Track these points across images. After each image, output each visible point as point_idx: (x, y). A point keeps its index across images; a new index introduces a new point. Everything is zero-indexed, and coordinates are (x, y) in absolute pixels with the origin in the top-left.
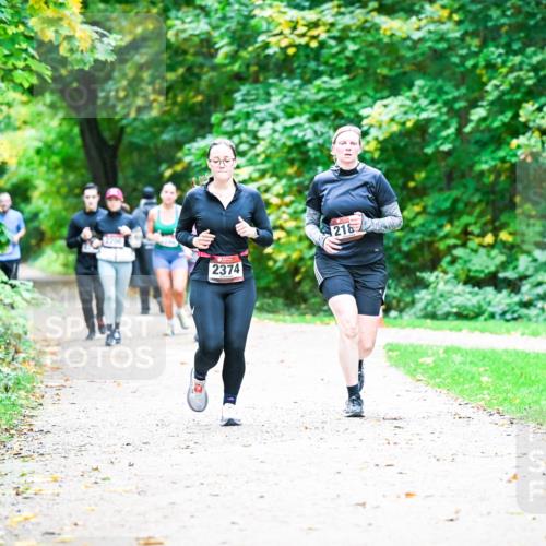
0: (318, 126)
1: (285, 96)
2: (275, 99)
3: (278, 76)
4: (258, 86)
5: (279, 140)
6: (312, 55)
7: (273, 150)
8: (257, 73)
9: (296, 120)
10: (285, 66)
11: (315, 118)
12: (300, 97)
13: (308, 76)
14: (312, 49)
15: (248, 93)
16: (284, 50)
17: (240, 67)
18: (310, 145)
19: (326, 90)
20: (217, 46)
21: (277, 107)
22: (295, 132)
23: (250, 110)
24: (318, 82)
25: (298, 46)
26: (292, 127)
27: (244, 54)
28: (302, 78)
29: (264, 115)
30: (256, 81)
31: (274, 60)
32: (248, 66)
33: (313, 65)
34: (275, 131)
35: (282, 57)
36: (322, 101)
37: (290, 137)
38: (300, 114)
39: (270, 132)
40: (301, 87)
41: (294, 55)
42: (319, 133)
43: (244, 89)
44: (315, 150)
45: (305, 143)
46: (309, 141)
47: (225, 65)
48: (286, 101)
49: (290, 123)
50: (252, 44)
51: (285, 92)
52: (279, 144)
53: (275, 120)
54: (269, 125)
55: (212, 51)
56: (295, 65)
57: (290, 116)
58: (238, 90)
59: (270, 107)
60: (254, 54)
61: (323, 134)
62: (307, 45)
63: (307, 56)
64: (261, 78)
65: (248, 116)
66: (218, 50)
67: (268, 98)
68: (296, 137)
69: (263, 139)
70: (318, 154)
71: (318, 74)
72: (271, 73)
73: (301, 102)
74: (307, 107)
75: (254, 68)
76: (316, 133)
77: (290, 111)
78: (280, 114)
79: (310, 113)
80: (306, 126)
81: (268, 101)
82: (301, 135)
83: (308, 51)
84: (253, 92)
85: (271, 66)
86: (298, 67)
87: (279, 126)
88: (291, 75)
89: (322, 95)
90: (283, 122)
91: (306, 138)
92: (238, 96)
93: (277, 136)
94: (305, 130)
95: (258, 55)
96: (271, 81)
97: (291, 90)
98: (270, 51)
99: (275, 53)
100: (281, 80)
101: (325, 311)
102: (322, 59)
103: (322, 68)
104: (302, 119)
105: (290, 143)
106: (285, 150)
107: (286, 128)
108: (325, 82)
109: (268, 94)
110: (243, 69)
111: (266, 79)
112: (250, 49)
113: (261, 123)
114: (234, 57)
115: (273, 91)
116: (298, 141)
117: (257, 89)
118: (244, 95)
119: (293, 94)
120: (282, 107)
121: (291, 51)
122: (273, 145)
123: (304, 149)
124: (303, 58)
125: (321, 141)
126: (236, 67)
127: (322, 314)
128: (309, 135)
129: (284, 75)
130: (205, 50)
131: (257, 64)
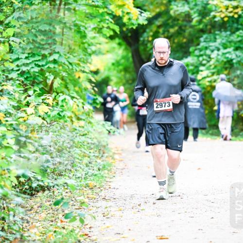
0: (238, 53)
1: (223, 39)
2: (219, 41)
3: (220, 30)
4: (211, 35)
5: (220, 59)
6: (235, 21)
7: (217, 63)
8: (210, 29)
9: (228, 50)
10: (223, 26)
11: (237, 49)
12: (230, 40)
13: (233, 30)
14: (235, 18)
15: (206, 38)
16: (222, 19)
17: (203, 26)
18: (234, 61)
19: (241, 36)
20: (193, 17)
21: (219, 44)
22: (227, 55)
23: (207, 45)
24: (238, 33)
25: (229, 17)
26: (226, 53)
27: (204, 20)
28: (231, 31)
29: (213, 48)
30: (210, 32)
31: (218, 23)
32: (206, 26)
33: (235, 25)
34: (218, 55)
35: (221, 22)
36: (240, 41)
37: (226, 58)
38: (230, 47)
39: (216, 55)
40: (230, 35)
41: (228, 21)
42: (238, 56)
43: (205, 36)
44: (236, 63)
45: (232, 60)
46: (234, 59)
47: (196, 26)
48: (224, 41)
49: (225, 51)
50: (208, 16)
51: (223, 38)
52: (220, 61)
53: (218, 50)
54: (216, 52)
55: (190, 19)
56: (228, 25)
57: (225, 48)
58: (202, 37)
59: (217, 44)
60: (209, 21)
61: (240, 56)
62: (233, 17)
63: (233, 22)
64: (212, 31)
65: (206, 48)
66: (193, 19)
67: (215, 40)
68: (228, 57)
69: (213, 58)
70: (238, 65)
71: (238, 29)
72: (217, 29)
73: (230, 42)
74: (233, 44)
75: (209, 27)
76: (237, 56)
77: (225, 46)
78: (221, 47)
79: (234, 47)
80: (233, 52)
81: (215, 41)
82: (230, 57)
83: (234, 19)
84: (209, 37)
85: (217, 26)
86: (229, 26)
87: (220, 53)
88: (226, 30)
89: (240, 39)
90: (222, 51)
91: (232, 58)
92: (202, 39)
93: (219, 57)
94: (232, 54)
95: (211, 21)
96: (217, 32)
97: (226, 37)
98: (216, 19)
99: (219, 20)
100: (221, 32)
101: (241, 135)
102: (240, 23)
103: (240, 26)
104: (230, 50)
105: (225, 60)
106: (223, 63)
107: (223, 54)
108: (241, 33)
109: (215, 38)
110: (204, 27)
111: (215, 31)
112: (208, 18)
113: (212, 51)
114: (200, 22)
115: (217, 37)
116: (229, 59)
117: (210, 36)
118: (205, 39)
119: (226, 38)
120: (222, 44)
121: (226, 19)
122: (217, 61)
123: (231, 63)
124: (231, 22)
125: (239, 59)
126: (201, 26)
127: (239, 137)
128: (234, 56)
129: (222, 30)
130: (187, 19)
131: (211, 25)
